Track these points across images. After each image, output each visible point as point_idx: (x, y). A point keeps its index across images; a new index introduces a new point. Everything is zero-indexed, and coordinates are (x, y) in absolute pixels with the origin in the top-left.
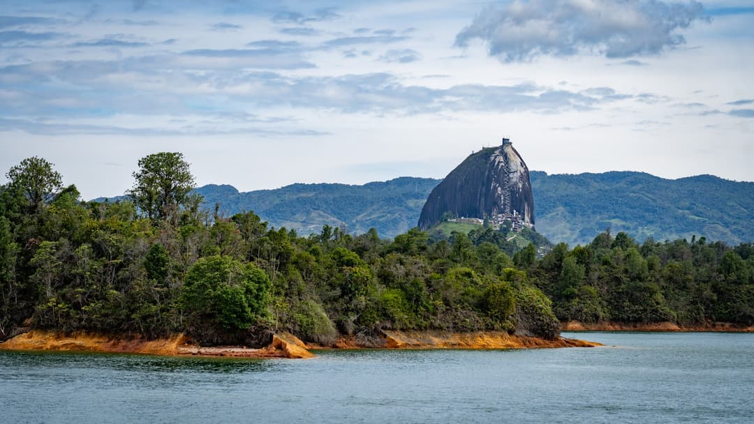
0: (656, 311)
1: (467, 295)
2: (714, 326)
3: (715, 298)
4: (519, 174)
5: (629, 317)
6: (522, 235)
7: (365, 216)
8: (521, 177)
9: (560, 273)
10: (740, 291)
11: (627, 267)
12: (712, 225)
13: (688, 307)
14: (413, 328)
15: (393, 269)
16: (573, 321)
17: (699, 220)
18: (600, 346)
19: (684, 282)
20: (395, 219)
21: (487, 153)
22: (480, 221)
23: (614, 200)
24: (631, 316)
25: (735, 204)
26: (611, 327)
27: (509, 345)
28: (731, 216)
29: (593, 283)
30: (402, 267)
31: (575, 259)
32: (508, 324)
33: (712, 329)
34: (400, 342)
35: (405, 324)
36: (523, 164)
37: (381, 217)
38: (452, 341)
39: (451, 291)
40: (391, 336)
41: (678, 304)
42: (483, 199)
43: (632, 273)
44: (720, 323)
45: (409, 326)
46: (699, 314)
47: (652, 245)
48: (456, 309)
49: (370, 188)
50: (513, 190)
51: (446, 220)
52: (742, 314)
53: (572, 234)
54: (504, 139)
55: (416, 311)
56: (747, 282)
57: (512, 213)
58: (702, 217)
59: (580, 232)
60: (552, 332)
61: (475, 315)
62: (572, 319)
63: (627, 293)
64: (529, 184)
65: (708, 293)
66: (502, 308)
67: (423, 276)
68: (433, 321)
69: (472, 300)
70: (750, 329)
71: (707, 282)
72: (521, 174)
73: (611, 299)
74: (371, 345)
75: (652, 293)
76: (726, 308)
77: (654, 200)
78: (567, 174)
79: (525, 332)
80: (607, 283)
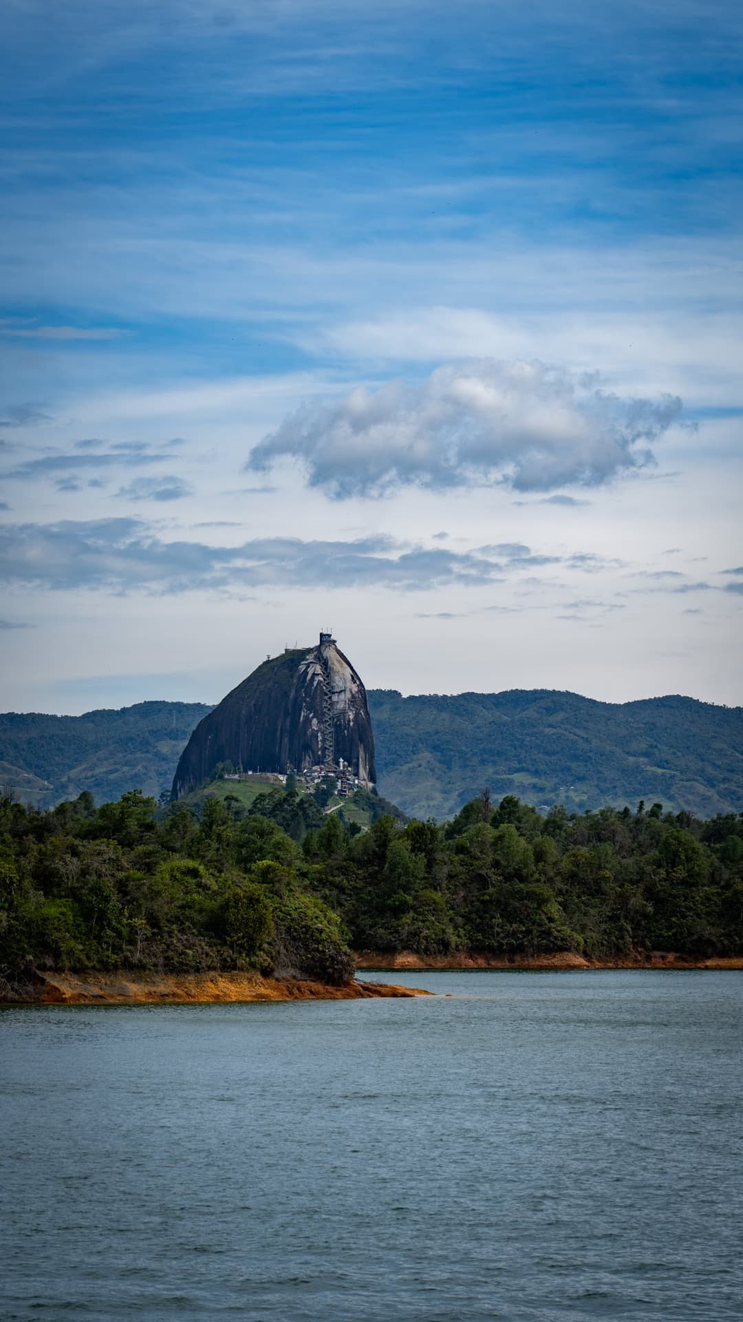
0: (548, 933)
1: (190, 907)
2: (648, 958)
3: (650, 909)
4: (349, 695)
5: (502, 944)
6: (355, 802)
7: (84, 770)
8: (353, 701)
9: (383, 868)
10: (693, 898)
11: (498, 858)
12: (686, 783)
13: (604, 926)
14: (94, 968)
15: (58, 864)
16: (405, 952)
17: (663, 774)
18: (426, 996)
19: (597, 882)
20: (136, 775)
21: (293, 658)
22: (281, 777)
23: (518, 740)
24: (505, 942)
25: (725, 747)
26: (471, 962)
27: (262, 996)
28: (719, 767)
29: (439, 885)
30: (75, 860)
31: (408, 844)
32: (262, 958)
33: (644, 963)
34: (68, 991)
35: (79, 960)
36: (355, 677)
37: (111, 772)
38: (162, 989)
39: (160, 901)
40: (53, 981)
41: (586, 920)
42: (286, 740)
43: (507, 867)
44: (658, 954)
45: (87, 963)
46: (622, 938)
47: (562, 819)
48: (170, 933)
49: (93, 721)
50: (339, 726)
51: (221, 777)
52: (695, 937)
53: (446, 800)
54: (322, 635)
55: (99, 938)
56: (705, 881)
57: (338, 763)
58: (670, 769)
59: (459, 796)
60: (340, 971)
61: (202, 944)
62: (404, 948)
63: (498, 901)
64: (367, 713)
65: (637, 901)
66: (251, 930)
67: (113, 875)
68: (129, 954)
69: (199, 917)
70: (709, 963)
71: (637, 882)
72: (353, 696)
73: (470, 913)
74: (17, 997)
75: (542, 901)
76: (670, 928)
77: (587, 740)
78: (436, 696)
79: (292, 971)
80: (464, 885)
